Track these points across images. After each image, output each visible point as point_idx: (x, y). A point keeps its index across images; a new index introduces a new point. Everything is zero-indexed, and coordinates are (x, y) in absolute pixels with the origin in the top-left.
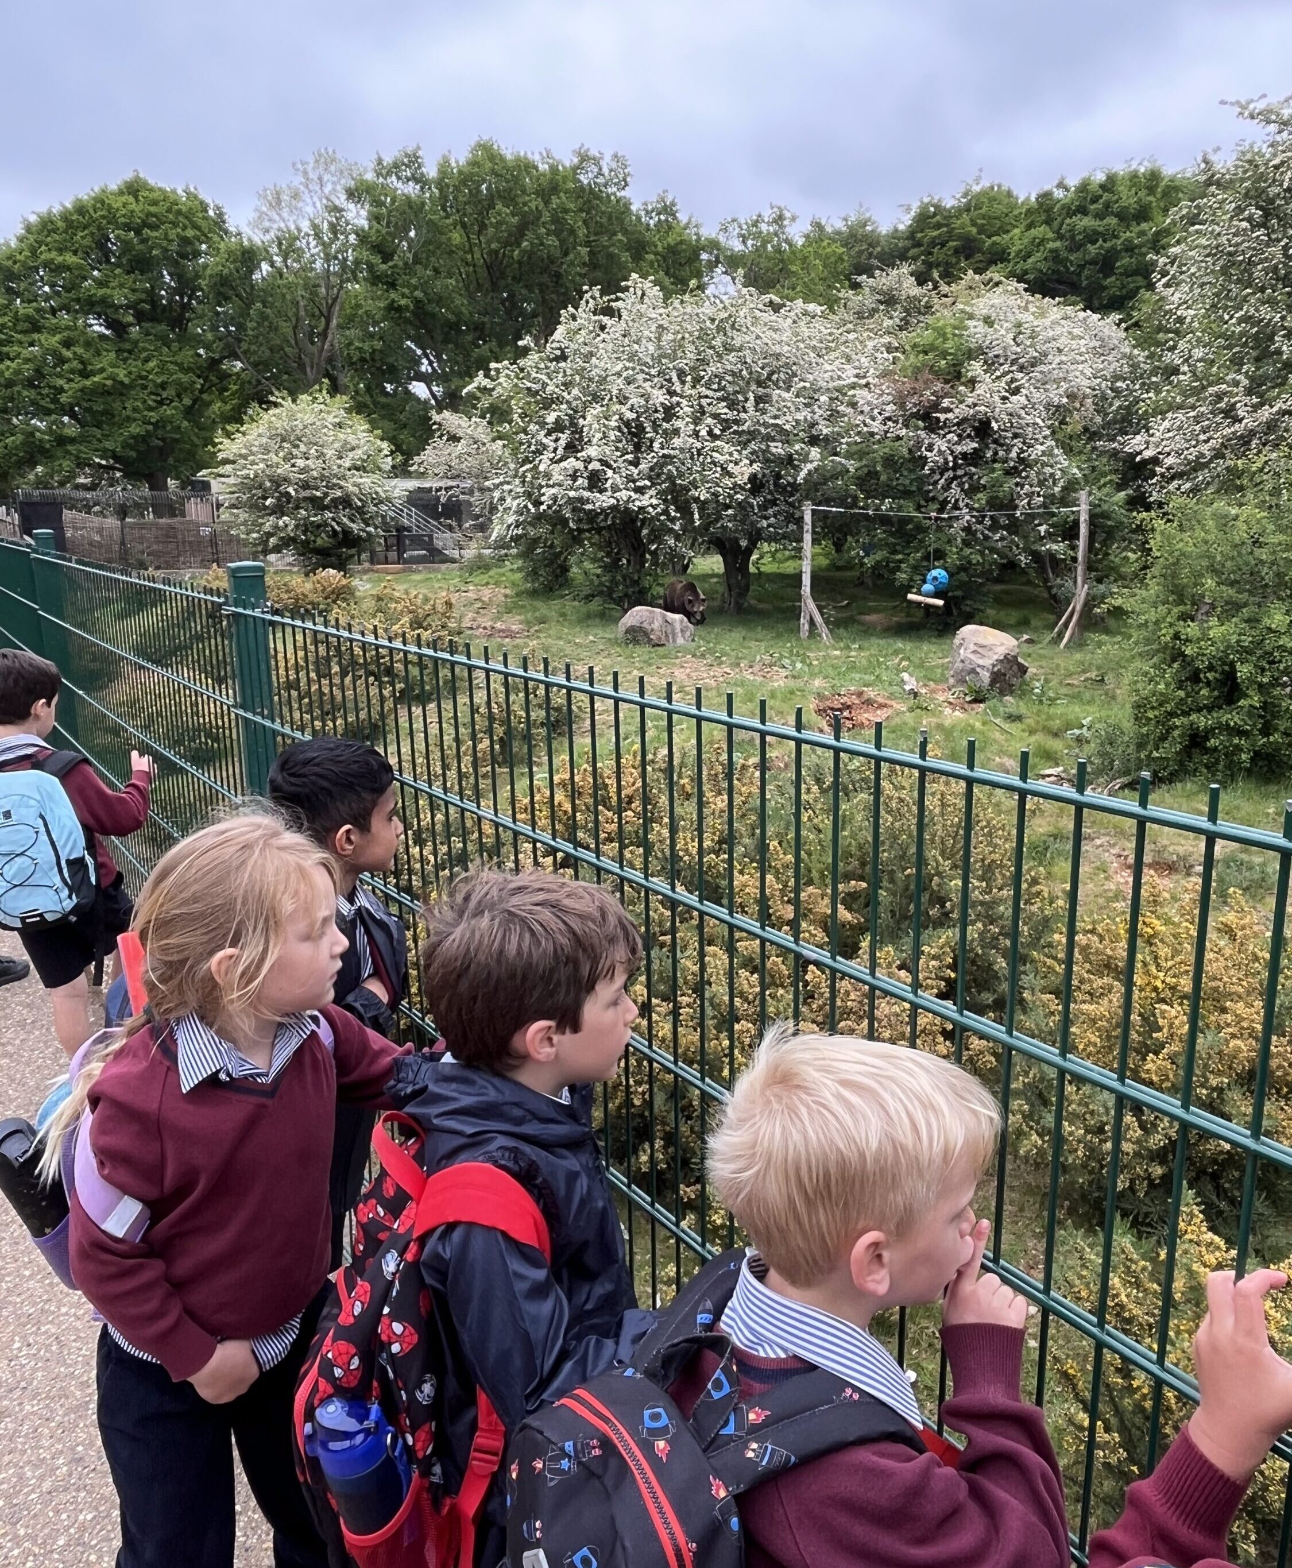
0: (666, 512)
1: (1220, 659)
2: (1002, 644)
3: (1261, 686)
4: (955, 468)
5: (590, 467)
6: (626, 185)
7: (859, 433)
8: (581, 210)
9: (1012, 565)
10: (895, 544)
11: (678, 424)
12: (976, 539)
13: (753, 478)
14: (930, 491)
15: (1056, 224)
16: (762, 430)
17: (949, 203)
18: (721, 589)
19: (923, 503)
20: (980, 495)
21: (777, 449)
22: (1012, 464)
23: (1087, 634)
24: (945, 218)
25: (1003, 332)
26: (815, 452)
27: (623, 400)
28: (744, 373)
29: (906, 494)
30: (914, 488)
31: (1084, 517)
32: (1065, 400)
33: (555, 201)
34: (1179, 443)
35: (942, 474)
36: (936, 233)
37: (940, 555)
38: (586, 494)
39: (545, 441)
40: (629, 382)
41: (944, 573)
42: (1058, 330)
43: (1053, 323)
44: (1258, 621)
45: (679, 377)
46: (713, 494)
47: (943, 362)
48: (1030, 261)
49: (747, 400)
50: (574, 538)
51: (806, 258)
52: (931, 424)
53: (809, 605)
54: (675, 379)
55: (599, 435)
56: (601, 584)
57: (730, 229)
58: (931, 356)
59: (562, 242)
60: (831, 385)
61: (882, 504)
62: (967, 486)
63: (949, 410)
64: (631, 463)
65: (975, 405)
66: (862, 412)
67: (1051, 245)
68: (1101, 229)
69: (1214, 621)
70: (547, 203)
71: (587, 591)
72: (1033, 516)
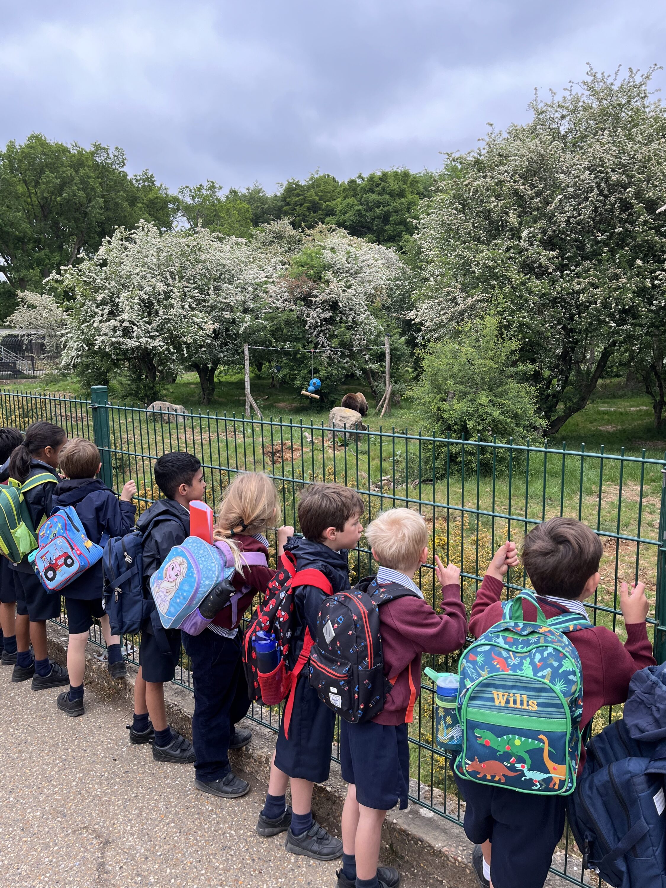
0: (168, 349)
1: (460, 419)
2: (354, 416)
3: (479, 431)
4: (321, 326)
5: (123, 325)
6: (124, 164)
7: (270, 308)
8: (98, 177)
9: (353, 375)
10: (293, 366)
11: (173, 301)
12: (334, 363)
13: (215, 331)
14: (309, 338)
15: (358, 197)
16: (219, 305)
17: (303, 183)
18: (198, 391)
19: (306, 344)
20: (335, 340)
21: (228, 315)
22: (350, 324)
23: (392, 410)
24: (301, 191)
25: (341, 257)
26: (248, 317)
27: (141, 288)
28: (207, 274)
29: (297, 339)
30: (301, 336)
31: (387, 351)
32: (373, 292)
33: (82, 172)
34: (431, 315)
35: (315, 329)
36: (297, 199)
37: (316, 371)
38: (122, 340)
39: (97, 310)
40: (144, 277)
41: (319, 381)
42: (368, 256)
43: (365, 252)
44: (475, 401)
45: (171, 277)
46: (194, 340)
47: (312, 271)
48: (347, 215)
49: (209, 289)
50: (114, 363)
51: (228, 209)
52: (307, 303)
53: (250, 399)
54: (169, 277)
55: (128, 308)
56: (131, 389)
57: (185, 192)
58: (305, 268)
59: (88, 195)
60: (253, 281)
61: (285, 345)
62: (328, 335)
63: (316, 296)
64: (147, 323)
65: (330, 294)
66: (271, 296)
67: (357, 208)
68: (381, 201)
69: (455, 401)
70: (77, 172)
71: (122, 393)
72: (361, 351)
